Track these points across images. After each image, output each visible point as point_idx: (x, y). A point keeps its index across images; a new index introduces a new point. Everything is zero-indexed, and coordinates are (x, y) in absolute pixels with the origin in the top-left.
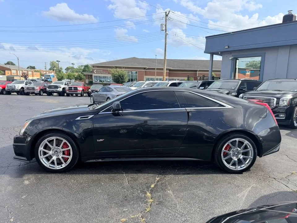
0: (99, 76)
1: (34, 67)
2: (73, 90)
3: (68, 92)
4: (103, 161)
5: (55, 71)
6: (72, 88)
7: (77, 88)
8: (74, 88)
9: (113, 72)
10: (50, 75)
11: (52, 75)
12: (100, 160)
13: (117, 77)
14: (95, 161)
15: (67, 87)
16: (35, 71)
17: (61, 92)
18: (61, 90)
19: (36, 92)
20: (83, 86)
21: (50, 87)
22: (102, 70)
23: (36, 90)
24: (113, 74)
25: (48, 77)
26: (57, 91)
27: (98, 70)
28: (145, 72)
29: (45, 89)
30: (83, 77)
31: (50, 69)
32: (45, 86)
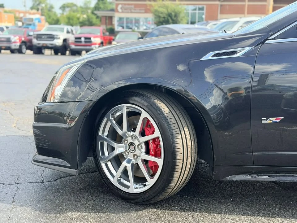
0: (127, 19)
1: (3, 5)
2: (83, 43)
3: (73, 47)
4: (274, 179)
5: (40, 11)
6: (80, 38)
7: (90, 39)
8: (86, 38)
9: (156, 8)
10: (32, 19)
11: (36, 19)
12: (265, 178)
13: (164, 18)
14: (249, 178)
15: (71, 38)
16: (5, 12)
17: (61, 46)
18: (58, 42)
19: (13, 46)
20: (102, 35)
21: (39, 37)
22: (132, 4)
23: (15, 42)
24: (156, 11)
25: (30, 23)
26: (52, 44)
27: (125, 4)
28: (221, 5)
29: (30, 41)
30: (94, 20)
31: (32, 8)
32: (29, 35)
